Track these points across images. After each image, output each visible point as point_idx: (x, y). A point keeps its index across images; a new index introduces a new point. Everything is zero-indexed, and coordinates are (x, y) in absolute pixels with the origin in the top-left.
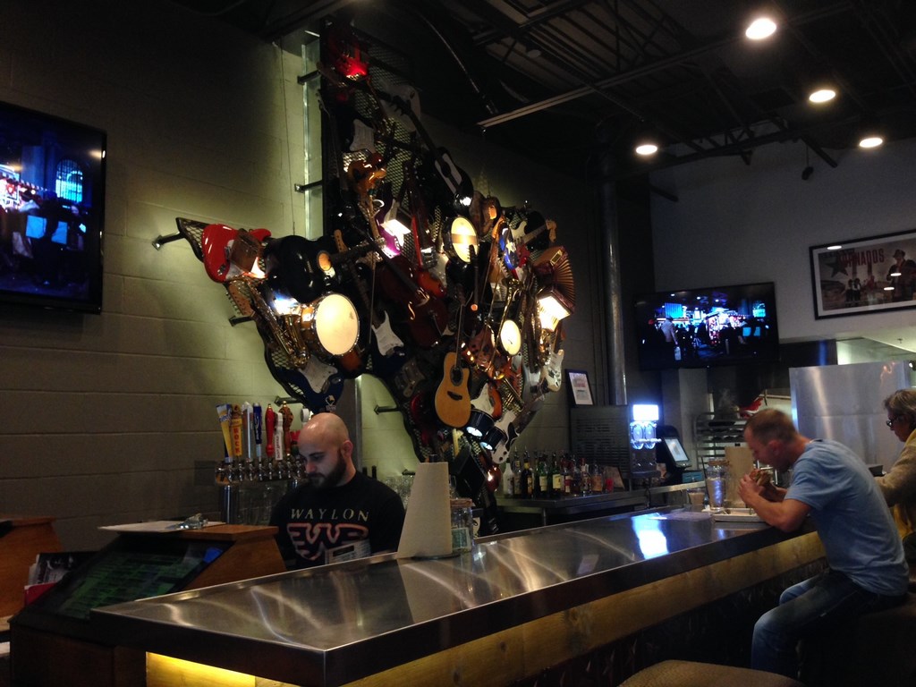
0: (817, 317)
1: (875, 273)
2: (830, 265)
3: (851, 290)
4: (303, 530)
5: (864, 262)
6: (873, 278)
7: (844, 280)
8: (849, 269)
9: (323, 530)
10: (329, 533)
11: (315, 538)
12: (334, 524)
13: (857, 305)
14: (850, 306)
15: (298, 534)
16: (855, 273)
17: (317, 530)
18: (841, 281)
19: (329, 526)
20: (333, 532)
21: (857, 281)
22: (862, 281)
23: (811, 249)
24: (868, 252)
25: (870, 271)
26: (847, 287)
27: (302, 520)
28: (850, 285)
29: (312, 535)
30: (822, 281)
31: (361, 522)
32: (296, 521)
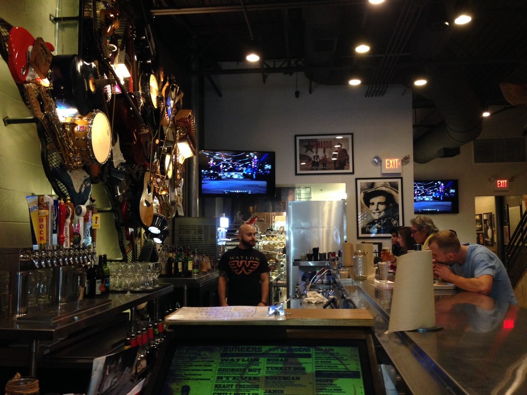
0: (296, 174)
1: (326, 154)
2: (305, 146)
3: (315, 161)
4: (236, 263)
5: (322, 147)
6: (326, 156)
7: (311, 155)
8: (314, 150)
9: (244, 263)
10: (246, 264)
11: (241, 265)
12: (248, 261)
13: (317, 170)
14: (313, 170)
15: (234, 264)
16: (317, 152)
17: (241, 262)
18: (310, 156)
19: (246, 261)
20: (247, 264)
21: (318, 157)
22: (320, 157)
23: (296, 136)
24: (324, 142)
25: (324, 152)
26: (313, 159)
27: (234, 260)
28: (314, 159)
29: (239, 264)
30: (300, 155)
31: (257, 261)
32: (232, 260)
